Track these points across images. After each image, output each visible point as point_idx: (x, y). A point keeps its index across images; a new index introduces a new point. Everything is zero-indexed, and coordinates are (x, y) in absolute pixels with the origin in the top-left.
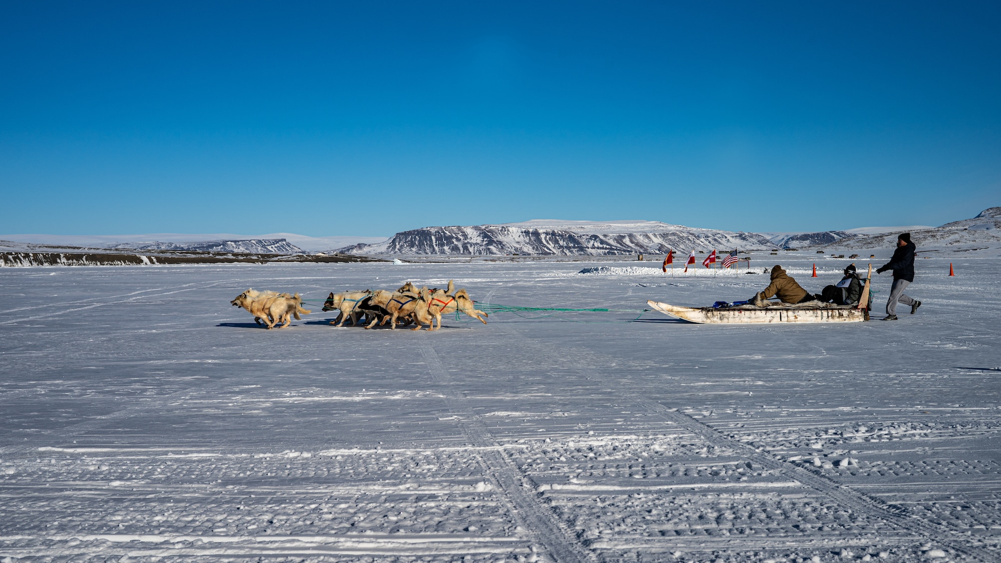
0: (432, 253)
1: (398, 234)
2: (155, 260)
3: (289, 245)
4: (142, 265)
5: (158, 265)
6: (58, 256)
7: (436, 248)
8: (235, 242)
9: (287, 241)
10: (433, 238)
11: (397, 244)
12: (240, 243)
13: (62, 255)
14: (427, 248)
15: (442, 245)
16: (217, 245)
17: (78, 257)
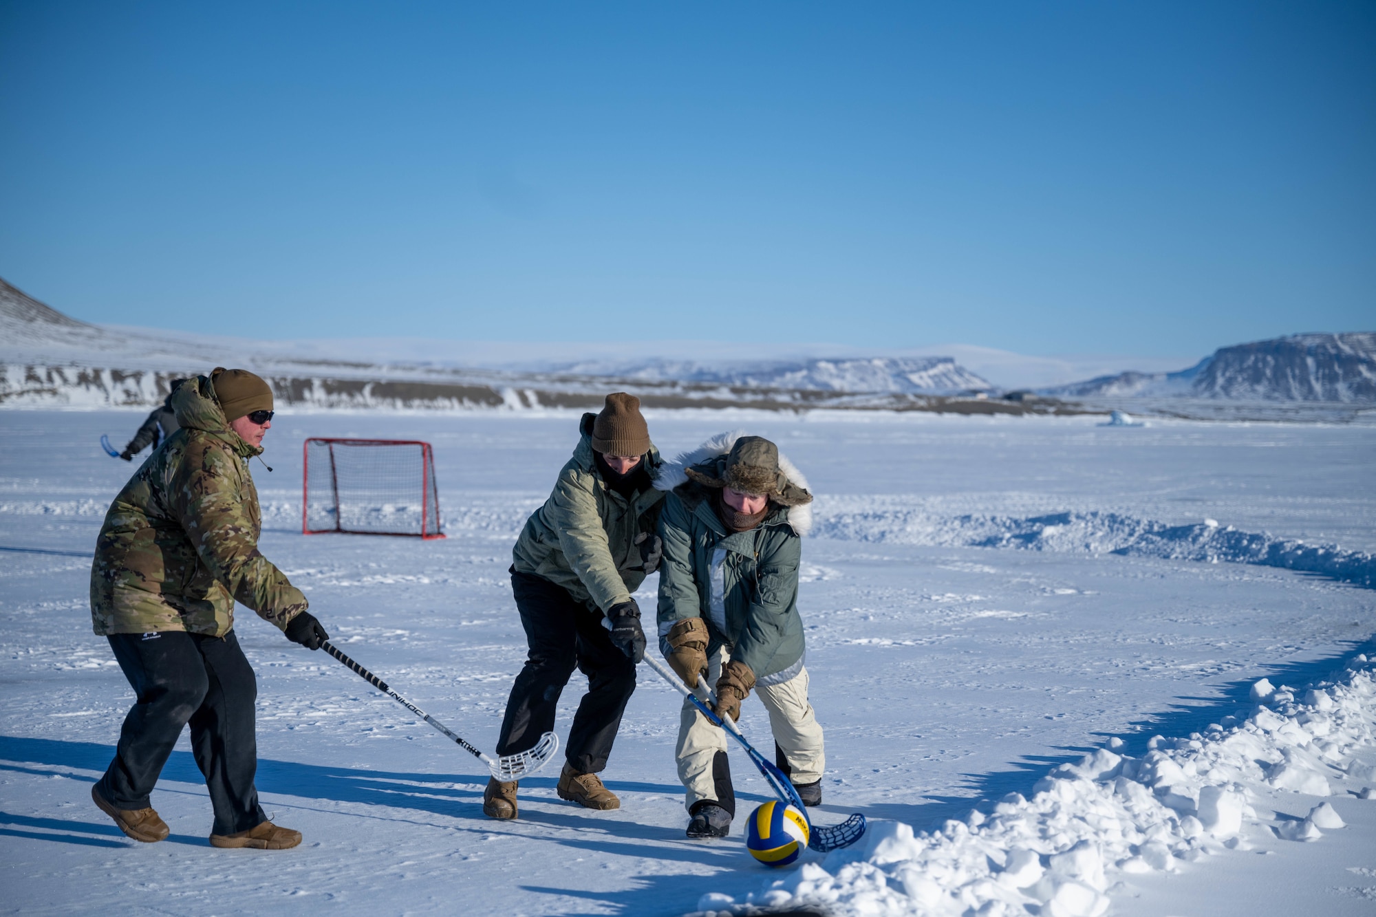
0: (1306, 398)
1: (1222, 352)
2: (532, 398)
3: (960, 371)
4: (501, 412)
5: (540, 413)
6: (308, 384)
7: (1318, 387)
8: (836, 362)
9: (958, 363)
10: (1310, 361)
11: (1219, 374)
12: (848, 365)
13: (317, 383)
14: (1294, 386)
15: (1332, 378)
16: (794, 368)
17: (352, 388)
